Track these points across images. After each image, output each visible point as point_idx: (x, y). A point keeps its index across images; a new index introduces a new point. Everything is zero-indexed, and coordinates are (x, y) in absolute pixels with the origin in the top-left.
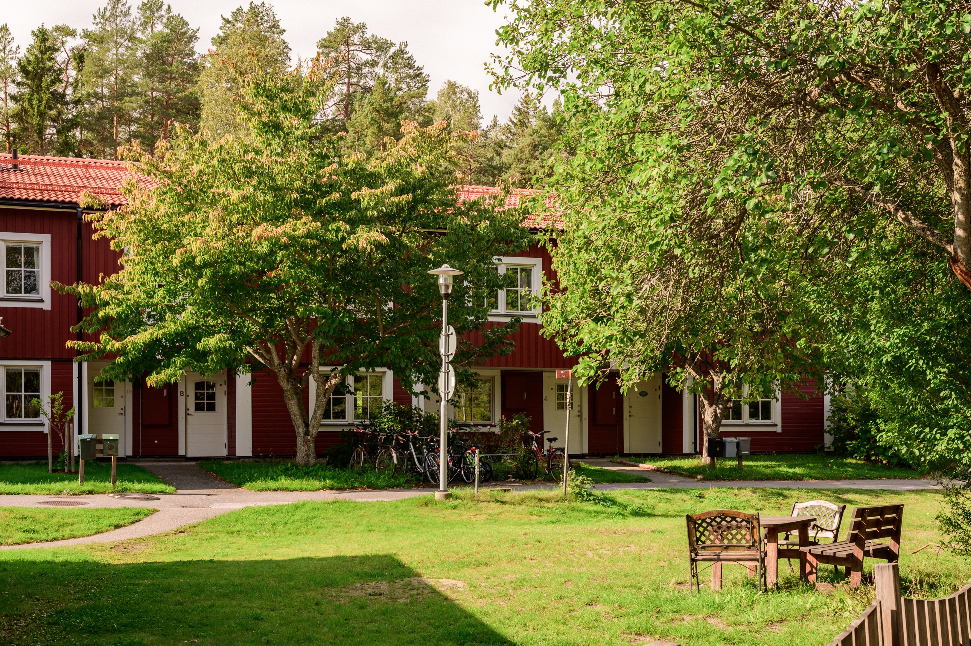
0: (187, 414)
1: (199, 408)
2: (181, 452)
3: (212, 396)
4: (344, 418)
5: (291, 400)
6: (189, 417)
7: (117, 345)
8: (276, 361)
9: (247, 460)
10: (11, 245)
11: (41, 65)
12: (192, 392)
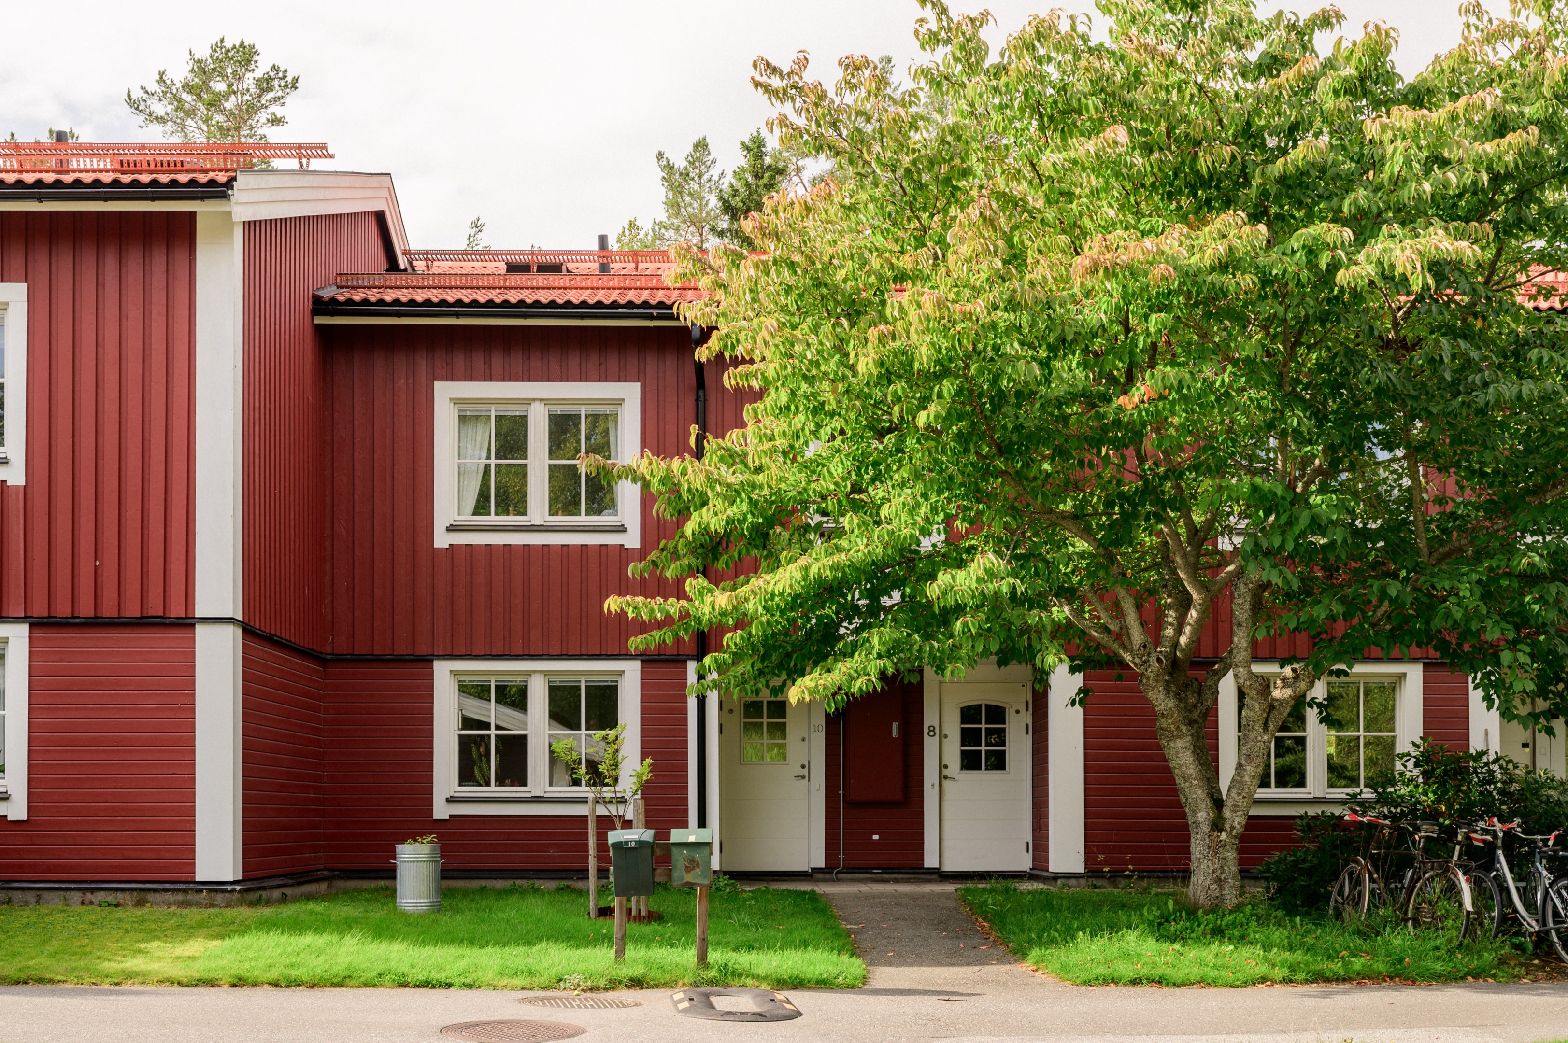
0: (943, 777)
1: (970, 762)
2: (930, 861)
3: (999, 736)
4: (1301, 783)
5: (1174, 738)
6: (946, 784)
7: (722, 599)
8: (1137, 636)
9: (1073, 882)
10: (559, 410)
11: (755, 197)
12: (953, 728)
